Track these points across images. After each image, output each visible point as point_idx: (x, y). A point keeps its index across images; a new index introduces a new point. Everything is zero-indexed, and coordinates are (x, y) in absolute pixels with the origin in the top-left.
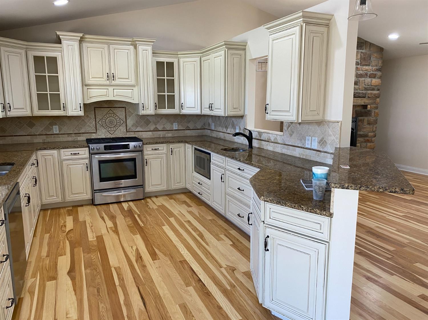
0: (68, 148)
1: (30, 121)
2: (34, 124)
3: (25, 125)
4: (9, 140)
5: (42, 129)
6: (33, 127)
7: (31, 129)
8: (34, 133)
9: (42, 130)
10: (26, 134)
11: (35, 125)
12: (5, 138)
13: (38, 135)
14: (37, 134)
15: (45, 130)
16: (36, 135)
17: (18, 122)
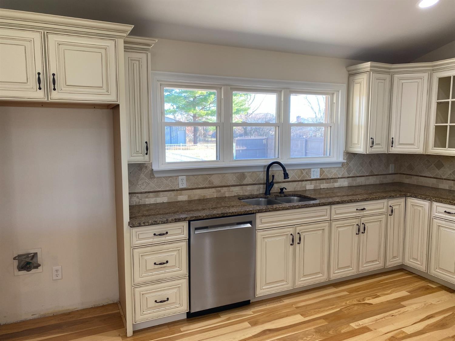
0: (442, 203)
1: (439, 160)
2: (442, 164)
3: (433, 165)
4: (414, 180)
5: (450, 172)
6: (441, 168)
7: (438, 171)
8: (441, 177)
9: (451, 174)
10: (432, 176)
11: (443, 166)
12: (411, 178)
13: (445, 179)
14: (444, 177)
15: (453, 174)
16: (442, 179)
17: (426, 160)
